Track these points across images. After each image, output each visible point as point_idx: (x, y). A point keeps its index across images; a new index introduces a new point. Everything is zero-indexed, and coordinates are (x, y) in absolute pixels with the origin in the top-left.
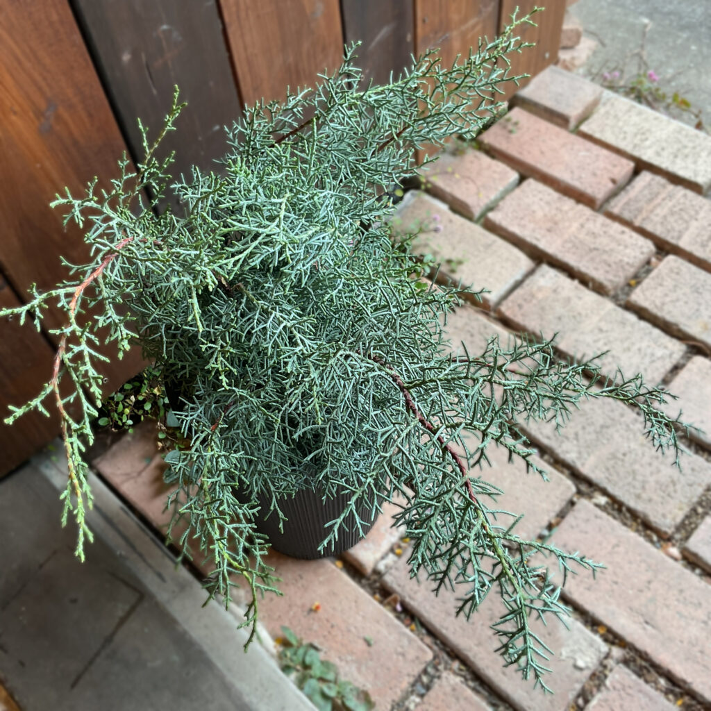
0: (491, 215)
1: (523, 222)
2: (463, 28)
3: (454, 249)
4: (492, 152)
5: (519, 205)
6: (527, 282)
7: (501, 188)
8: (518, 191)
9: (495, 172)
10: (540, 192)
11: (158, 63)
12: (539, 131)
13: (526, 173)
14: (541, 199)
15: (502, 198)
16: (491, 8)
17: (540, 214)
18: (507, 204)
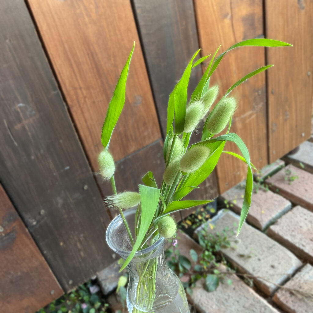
0: (272, 227)
1: (293, 233)
2: (242, 116)
3: (247, 248)
4: (274, 189)
5: (291, 222)
6: (297, 276)
7: (280, 211)
8: (290, 213)
9: (275, 201)
10: (305, 214)
11: (18, 127)
12: (304, 178)
13: (295, 202)
14: (306, 219)
15: (280, 217)
16: (261, 105)
17: (305, 229)
18: (284, 221)
